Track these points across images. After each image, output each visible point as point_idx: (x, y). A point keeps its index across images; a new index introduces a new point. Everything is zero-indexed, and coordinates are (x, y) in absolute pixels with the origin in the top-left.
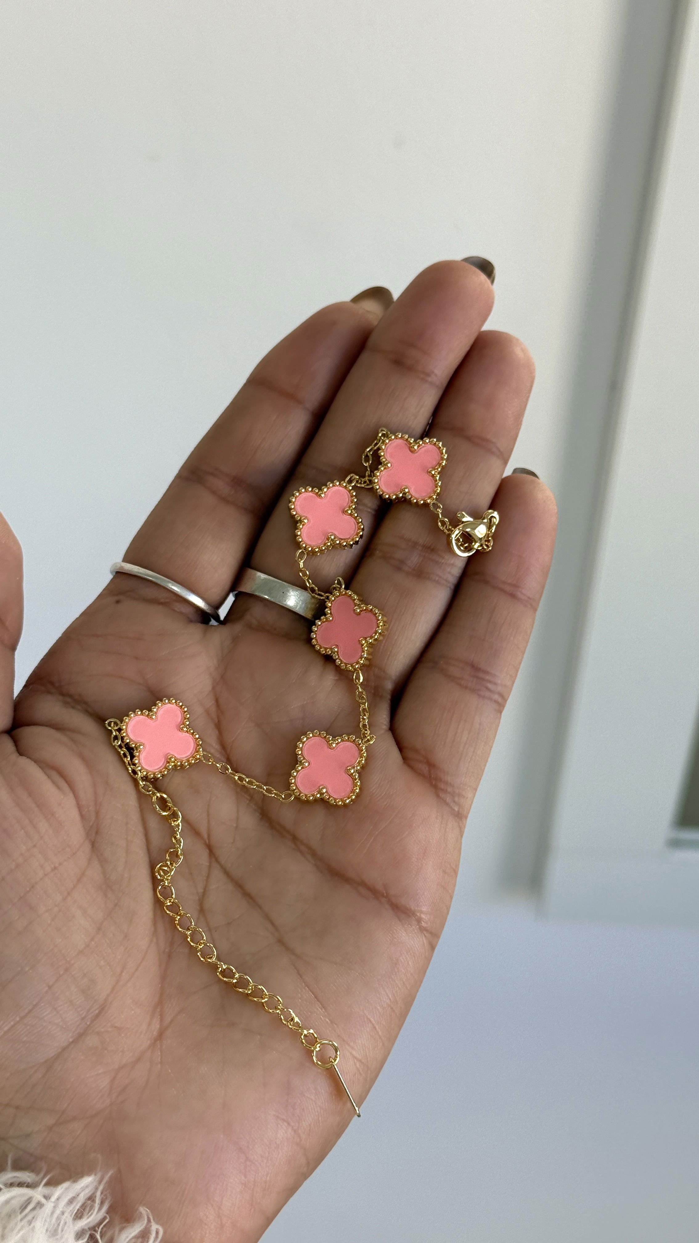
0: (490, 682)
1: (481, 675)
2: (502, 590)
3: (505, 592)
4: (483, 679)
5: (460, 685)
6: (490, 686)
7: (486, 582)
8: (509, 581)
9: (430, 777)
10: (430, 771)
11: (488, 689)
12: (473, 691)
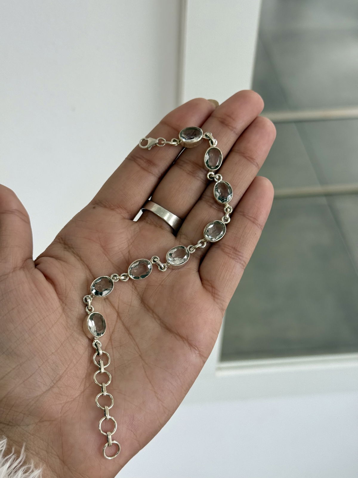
0: (240, 256)
1: (237, 253)
2: (249, 219)
3: (250, 220)
4: (237, 254)
5: (229, 256)
6: (241, 258)
7: (244, 215)
8: (253, 217)
9: (212, 292)
10: (212, 290)
11: (239, 258)
12: (234, 259)
